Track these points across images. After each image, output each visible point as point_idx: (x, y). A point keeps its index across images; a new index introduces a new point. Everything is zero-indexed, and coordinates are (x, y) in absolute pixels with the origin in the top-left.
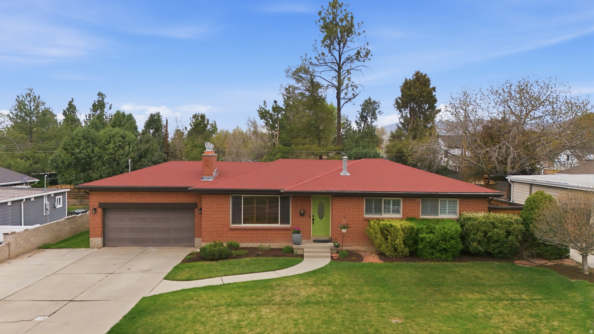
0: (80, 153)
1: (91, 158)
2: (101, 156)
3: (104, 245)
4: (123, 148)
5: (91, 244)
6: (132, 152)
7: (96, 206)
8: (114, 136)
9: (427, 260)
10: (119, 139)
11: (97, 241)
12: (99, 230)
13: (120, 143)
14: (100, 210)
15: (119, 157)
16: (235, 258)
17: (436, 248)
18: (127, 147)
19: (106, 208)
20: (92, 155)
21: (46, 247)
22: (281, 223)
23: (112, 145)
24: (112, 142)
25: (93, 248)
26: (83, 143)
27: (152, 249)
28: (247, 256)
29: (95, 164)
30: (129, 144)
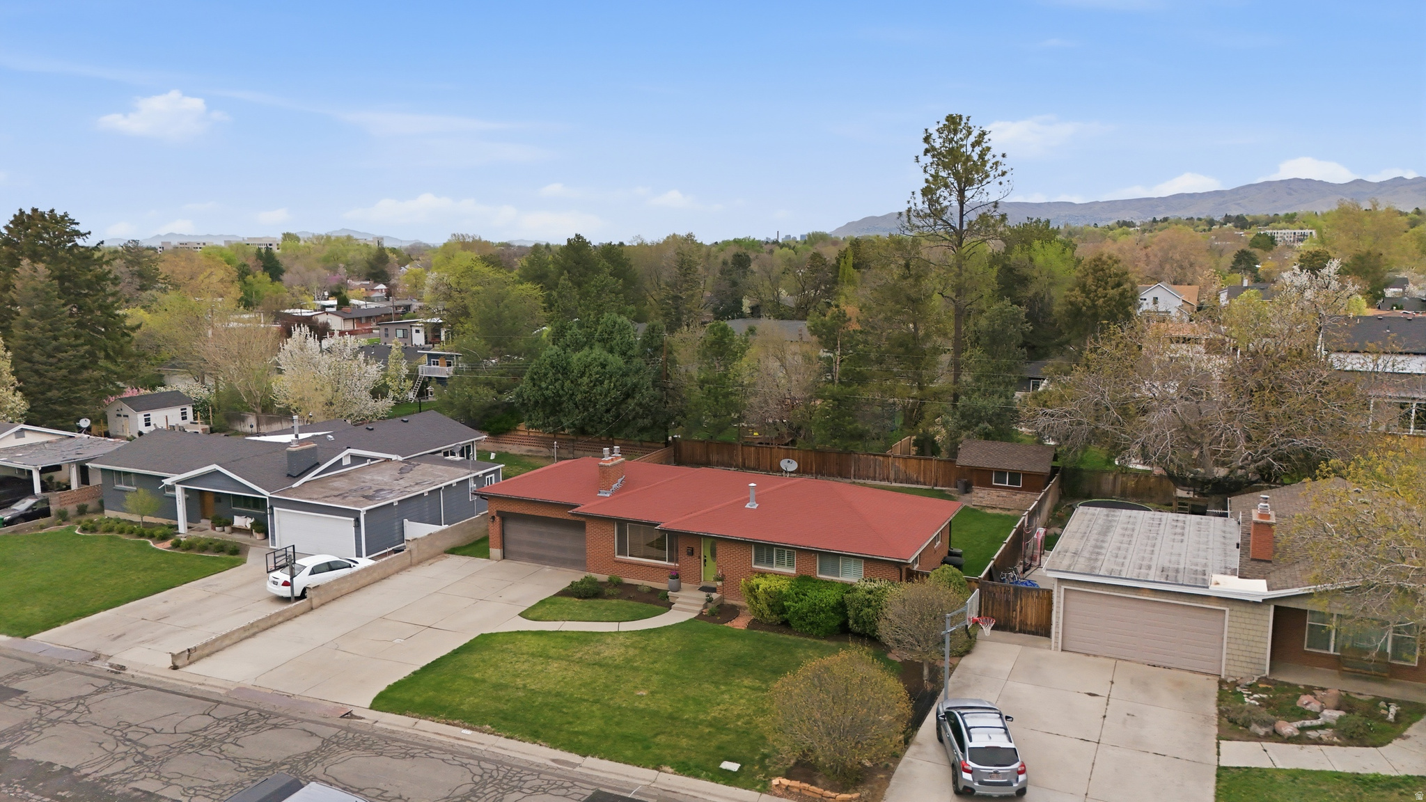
0: (547, 389)
1: (560, 397)
2: (573, 394)
3: (504, 558)
4: (602, 383)
5: (491, 555)
6: (613, 389)
7: (495, 514)
8: (590, 364)
9: (795, 633)
10: (596, 369)
11: (496, 552)
12: (499, 540)
13: (598, 376)
14: (497, 519)
15: (595, 396)
16: (605, 598)
17: (805, 620)
18: (606, 382)
19: (504, 517)
20: (561, 392)
21: (453, 551)
22: (669, 561)
23: (585, 380)
24: (587, 374)
25: (493, 560)
26: (550, 374)
27: (548, 569)
28: (619, 596)
29: (565, 405)
30: (611, 376)
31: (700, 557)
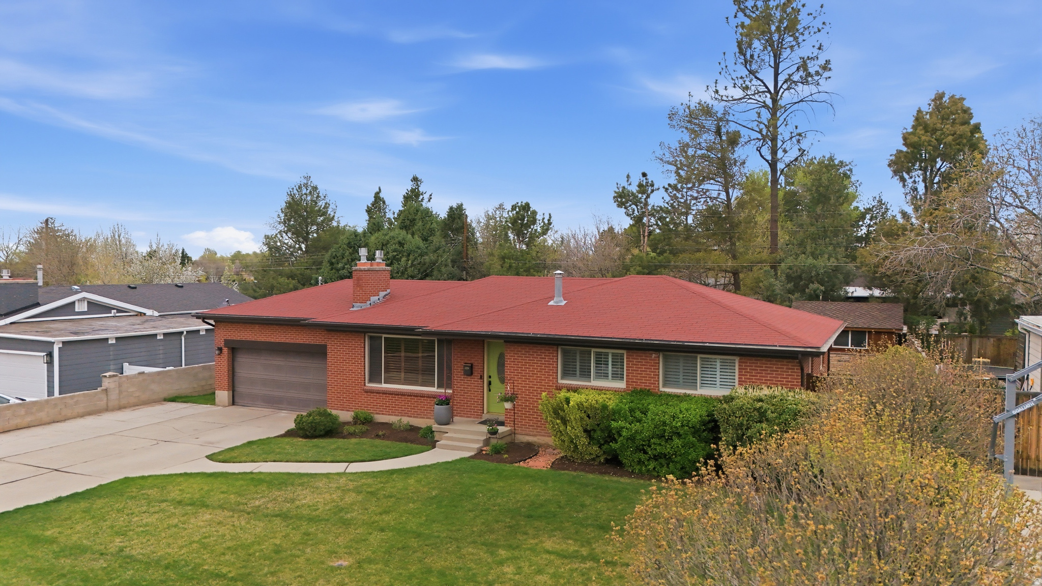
3: (233, 403)
5: (217, 400)
7: (222, 345)
9: (630, 474)
10: (393, 247)
11: (223, 395)
12: (225, 381)
14: (225, 350)
16: (344, 438)
19: (234, 349)
22: (439, 387)
25: (220, 406)
28: (363, 434)
31: (482, 377)
